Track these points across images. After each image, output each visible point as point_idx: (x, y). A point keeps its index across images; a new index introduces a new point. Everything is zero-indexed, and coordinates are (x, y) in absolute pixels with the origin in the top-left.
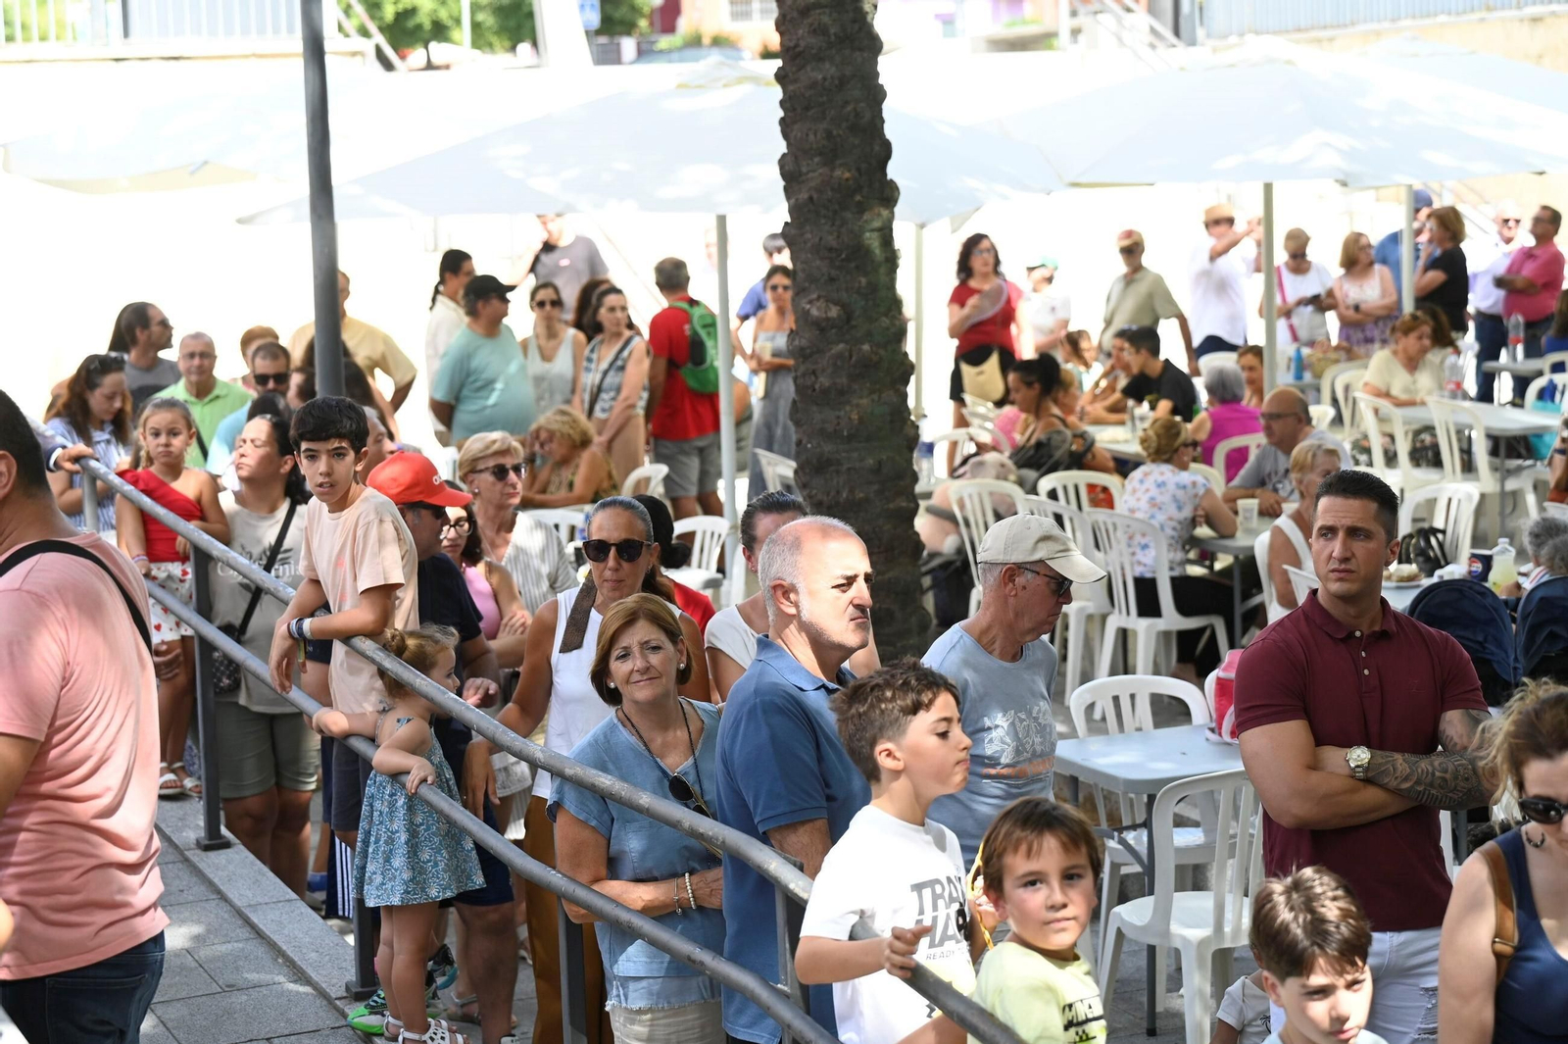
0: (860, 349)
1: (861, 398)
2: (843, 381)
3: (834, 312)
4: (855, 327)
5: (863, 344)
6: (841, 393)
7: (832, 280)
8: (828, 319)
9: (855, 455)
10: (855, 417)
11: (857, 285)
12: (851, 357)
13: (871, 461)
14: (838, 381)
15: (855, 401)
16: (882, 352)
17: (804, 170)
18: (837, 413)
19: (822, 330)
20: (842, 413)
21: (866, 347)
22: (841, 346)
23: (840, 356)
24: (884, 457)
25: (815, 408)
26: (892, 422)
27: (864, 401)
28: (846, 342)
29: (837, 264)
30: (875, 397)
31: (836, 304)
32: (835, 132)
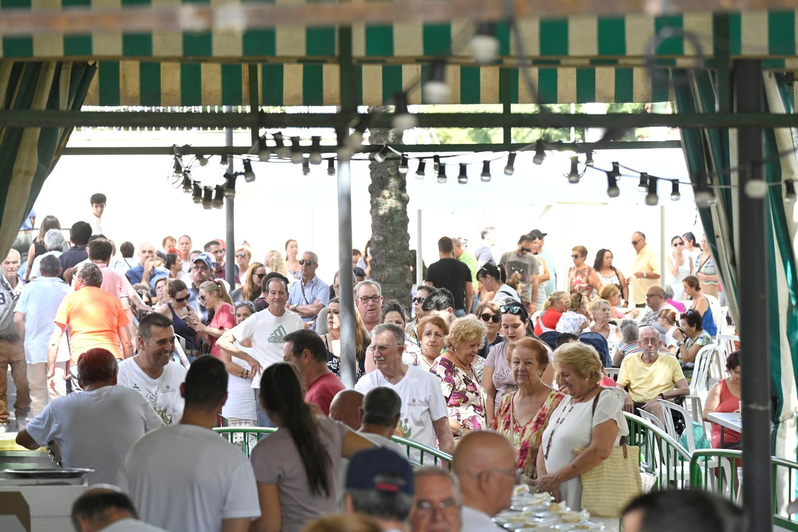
0: (389, 252)
1: (390, 269)
2: (384, 262)
3: (381, 238)
4: (388, 244)
5: (391, 250)
6: (383, 267)
7: (381, 228)
8: (379, 241)
9: (387, 288)
10: (387, 275)
11: (389, 230)
12: (386, 254)
13: (392, 291)
14: (382, 262)
15: (387, 270)
16: (398, 253)
17: (374, 190)
18: (382, 274)
19: (378, 245)
20: (383, 274)
21: (392, 251)
22: (383, 250)
23: (382, 254)
24: (397, 289)
25: (375, 272)
26: (401, 277)
27: (390, 270)
28: (385, 249)
29: (383, 222)
30: (394, 268)
31: (382, 236)
32: (384, 177)
